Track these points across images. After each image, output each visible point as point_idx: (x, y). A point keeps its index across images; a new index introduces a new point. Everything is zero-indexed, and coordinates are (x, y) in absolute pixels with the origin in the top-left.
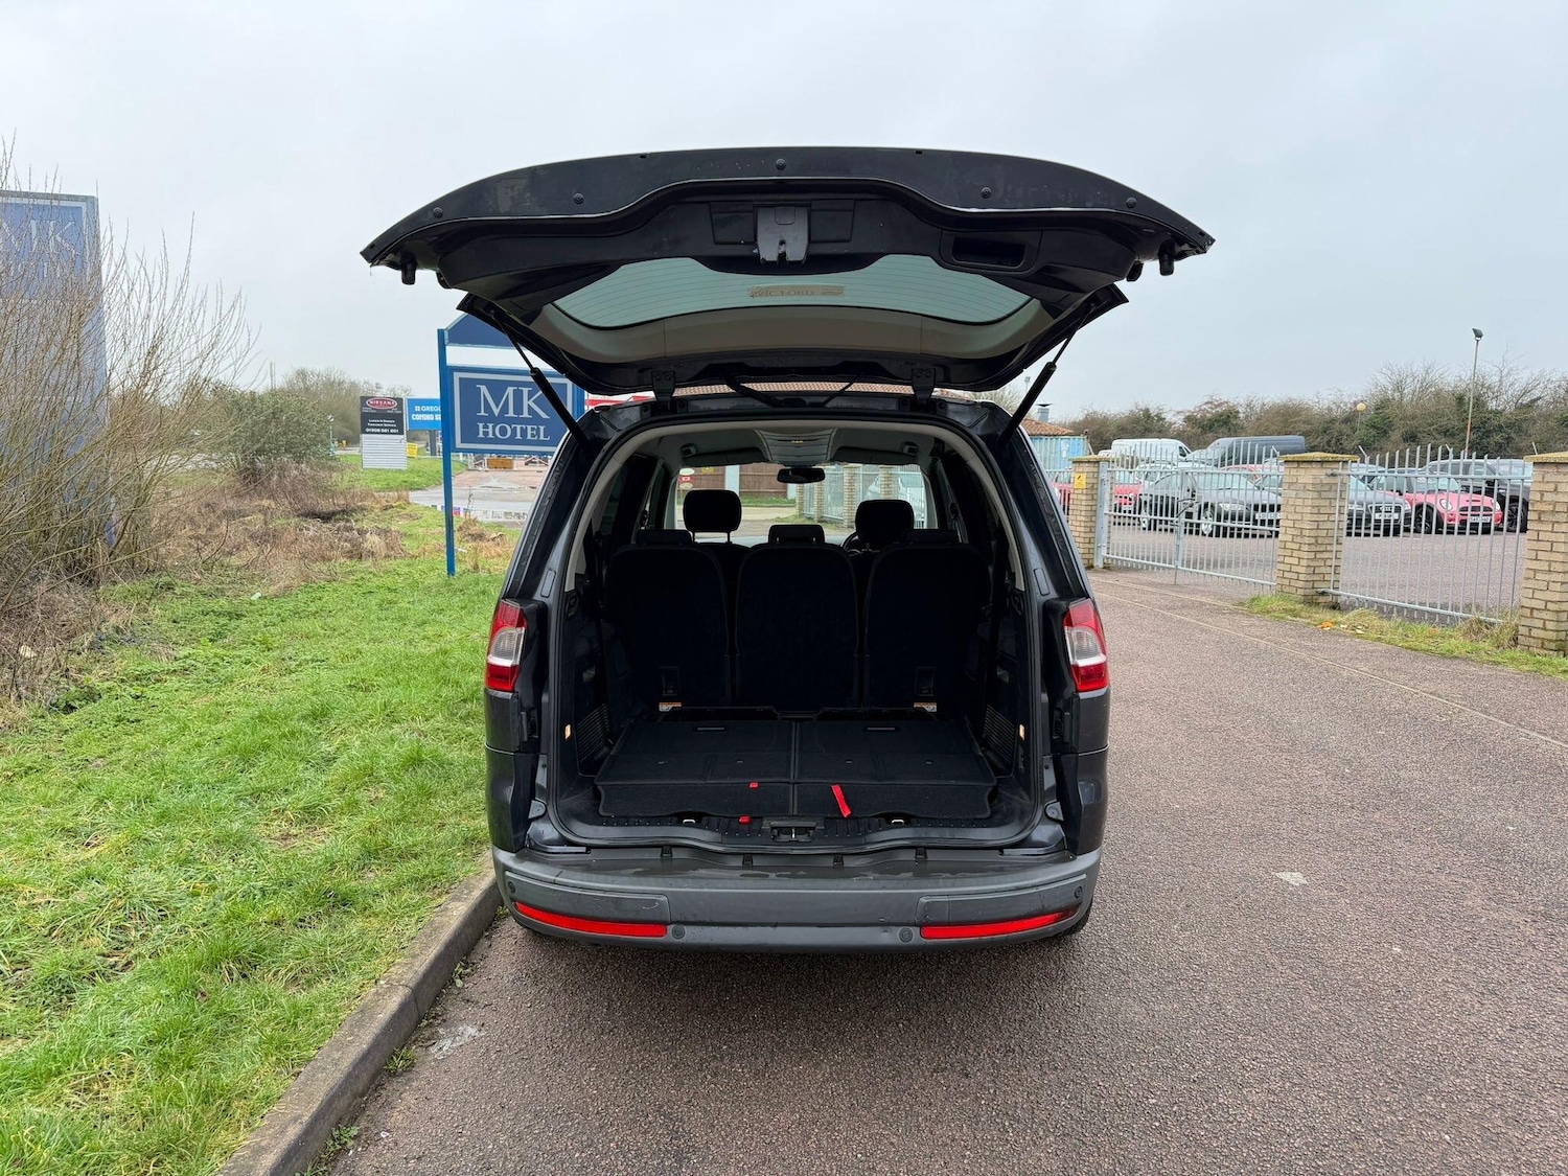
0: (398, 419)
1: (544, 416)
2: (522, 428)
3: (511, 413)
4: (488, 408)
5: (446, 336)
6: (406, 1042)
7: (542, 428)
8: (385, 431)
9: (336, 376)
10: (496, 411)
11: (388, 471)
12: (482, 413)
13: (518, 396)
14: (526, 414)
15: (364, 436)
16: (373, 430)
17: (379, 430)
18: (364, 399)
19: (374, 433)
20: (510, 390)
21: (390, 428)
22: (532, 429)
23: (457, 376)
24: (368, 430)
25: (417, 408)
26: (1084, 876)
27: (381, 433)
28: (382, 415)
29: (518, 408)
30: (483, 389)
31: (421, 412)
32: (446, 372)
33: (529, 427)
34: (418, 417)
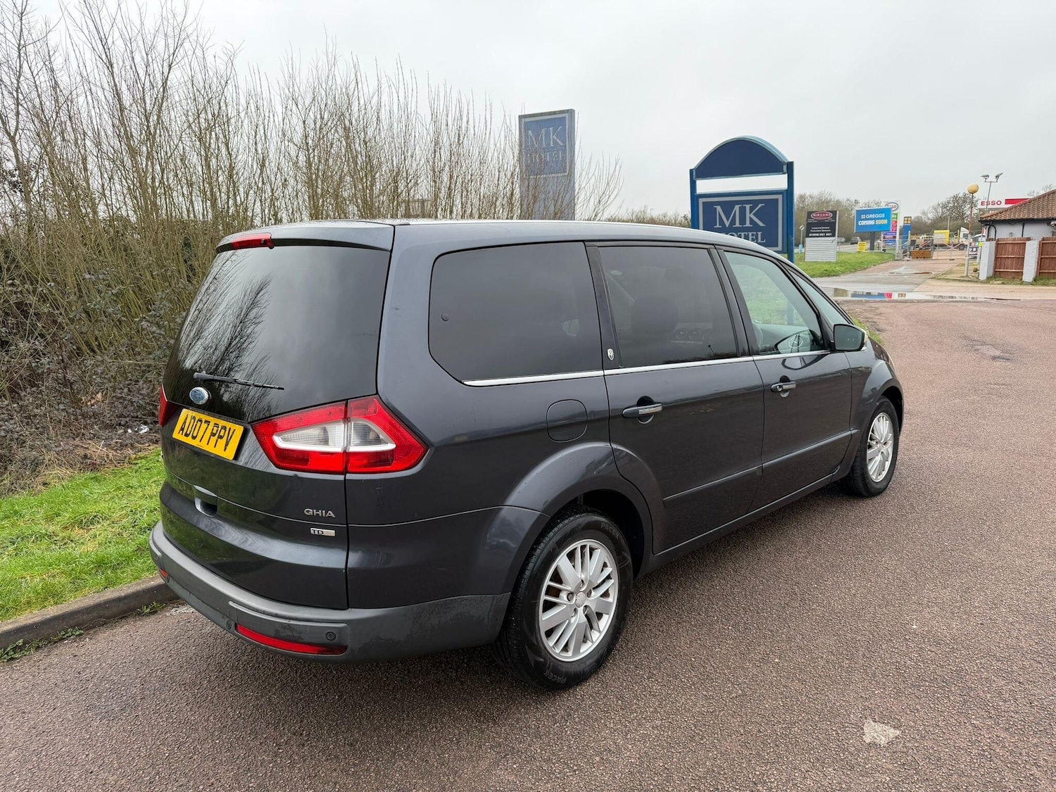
0: (832, 226)
1: (761, 224)
2: (745, 234)
3: (737, 225)
4: (722, 222)
5: (694, 174)
7: (759, 233)
8: (822, 235)
10: (727, 224)
11: (822, 263)
12: (718, 226)
13: (743, 211)
14: (748, 224)
15: (807, 239)
16: (814, 235)
17: (818, 235)
18: (809, 213)
20: (737, 208)
21: (825, 233)
22: (753, 235)
23: (701, 201)
24: (810, 235)
25: (863, 217)
27: (825, 236)
28: (821, 223)
29: (743, 221)
30: (719, 208)
31: (866, 219)
32: (695, 197)
33: (750, 234)
34: (863, 223)
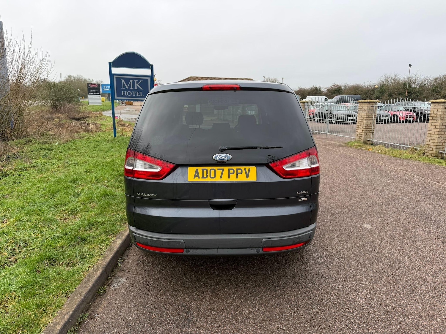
0: (99, 90)
1: (142, 89)
2: (135, 92)
3: (132, 88)
4: (124, 86)
5: (111, 65)
6: (103, 284)
7: (141, 92)
8: (95, 94)
9: (80, 77)
10: (127, 87)
11: (96, 105)
12: (123, 88)
13: (134, 83)
14: (136, 88)
15: (89, 95)
16: (91, 93)
17: (93, 93)
18: (88, 84)
19: (92, 94)
20: (131, 81)
22: (138, 93)
23: (115, 77)
24: (90, 93)
25: (104, 87)
26: (312, 231)
27: (94, 94)
28: (94, 89)
29: (134, 87)
30: (123, 81)
31: (106, 88)
32: (112, 75)
33: (137, 92)
